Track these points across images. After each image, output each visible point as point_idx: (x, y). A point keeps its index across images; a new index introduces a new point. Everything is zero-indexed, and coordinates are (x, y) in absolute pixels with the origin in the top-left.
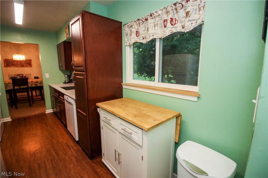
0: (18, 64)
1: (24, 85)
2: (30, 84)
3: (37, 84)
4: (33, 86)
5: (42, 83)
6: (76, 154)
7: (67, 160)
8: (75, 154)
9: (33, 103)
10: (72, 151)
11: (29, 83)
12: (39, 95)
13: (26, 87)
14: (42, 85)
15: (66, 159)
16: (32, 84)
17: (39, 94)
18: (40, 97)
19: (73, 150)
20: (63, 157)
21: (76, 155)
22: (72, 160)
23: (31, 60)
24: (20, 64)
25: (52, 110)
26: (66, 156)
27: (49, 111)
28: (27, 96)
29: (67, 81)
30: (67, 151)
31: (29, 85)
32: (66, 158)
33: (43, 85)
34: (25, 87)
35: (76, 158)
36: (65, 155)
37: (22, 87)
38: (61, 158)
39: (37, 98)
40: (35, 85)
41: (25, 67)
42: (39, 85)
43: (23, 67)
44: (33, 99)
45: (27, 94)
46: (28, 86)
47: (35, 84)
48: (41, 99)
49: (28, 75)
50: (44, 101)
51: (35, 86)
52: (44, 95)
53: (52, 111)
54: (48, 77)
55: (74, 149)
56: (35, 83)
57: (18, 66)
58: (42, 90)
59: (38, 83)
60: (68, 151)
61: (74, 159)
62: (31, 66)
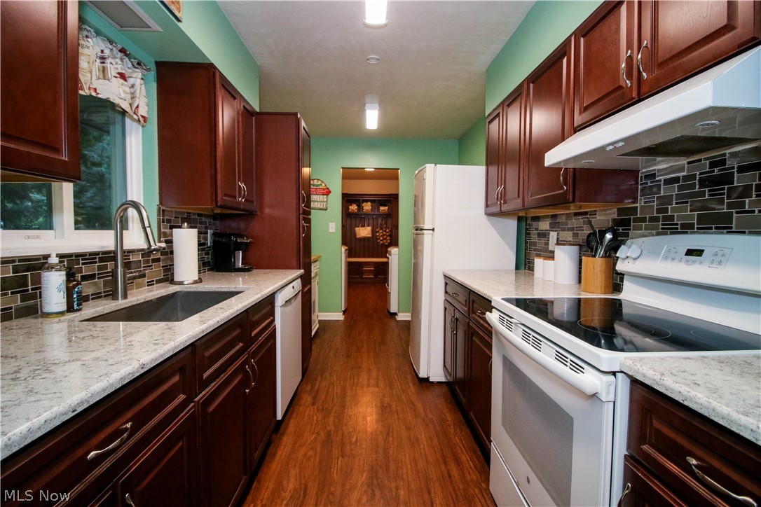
7: (337, 375)
8: (319, 378)
10: (319, 385)
19: (315, 386)
22: (331, 374)
26: (333, 381)
32: (335, 379)
35: (322, 374)
38: (342, 382)
55: (312, 386)
60: (325, 387)
61: (327, 374)
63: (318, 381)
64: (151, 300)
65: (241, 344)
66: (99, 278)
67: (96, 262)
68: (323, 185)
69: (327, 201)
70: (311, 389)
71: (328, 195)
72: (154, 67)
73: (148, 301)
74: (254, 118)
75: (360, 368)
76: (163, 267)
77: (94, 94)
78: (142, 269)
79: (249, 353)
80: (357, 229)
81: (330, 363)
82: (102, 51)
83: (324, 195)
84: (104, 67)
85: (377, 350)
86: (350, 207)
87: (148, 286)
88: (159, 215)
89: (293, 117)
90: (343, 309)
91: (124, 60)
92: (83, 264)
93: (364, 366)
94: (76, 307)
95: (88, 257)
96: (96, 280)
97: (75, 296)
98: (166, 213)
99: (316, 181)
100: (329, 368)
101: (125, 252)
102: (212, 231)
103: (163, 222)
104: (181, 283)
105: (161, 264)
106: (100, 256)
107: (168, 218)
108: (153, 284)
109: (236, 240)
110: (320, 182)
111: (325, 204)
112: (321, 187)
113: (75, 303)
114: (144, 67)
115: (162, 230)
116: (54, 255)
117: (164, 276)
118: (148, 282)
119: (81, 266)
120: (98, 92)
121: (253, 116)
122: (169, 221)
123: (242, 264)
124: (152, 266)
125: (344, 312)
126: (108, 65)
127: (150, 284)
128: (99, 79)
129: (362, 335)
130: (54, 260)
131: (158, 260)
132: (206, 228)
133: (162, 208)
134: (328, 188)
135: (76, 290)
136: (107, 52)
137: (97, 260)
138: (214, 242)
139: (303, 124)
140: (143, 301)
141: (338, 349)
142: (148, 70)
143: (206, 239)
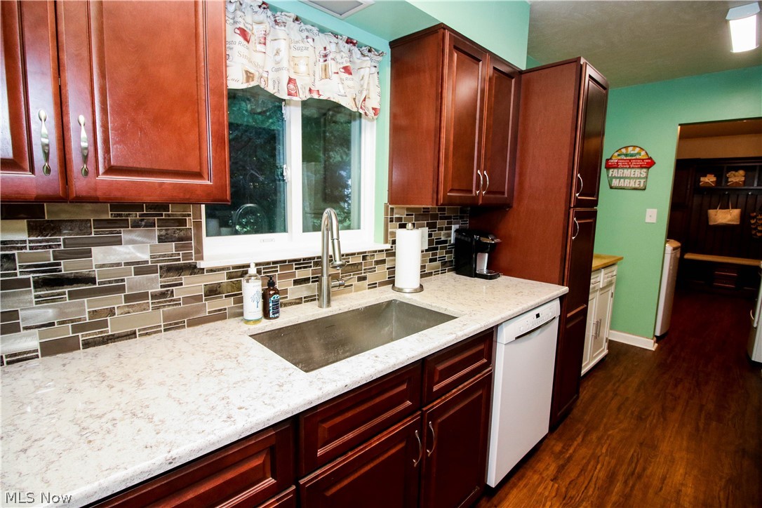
6: (578, 436)
7: (609, 445)
8: (579, 439)
10: (575, 449)
15: (607, 450)
19: (568, 450)
20: (607, 458)
21: (580, 437)
22: (599, 439)
26: (599, 454)
30: (585, 461)
32: (604, 451)
35: (587, 434)
36: (599, 457)
38: (613, 462)
55: (563, 448)
60: (584, 458)
61: (594, 437)
63: (576, 443)
64: (359, 309)
65: (409, 403)
66: (313, 282)
67: (311, 267)
68: (643, 153)
69: (647, 177)
70: (561, 452)
71: (648, 168)
72: (388, 50)
73: (353, 310)
74: (513, 80)
75: (654, 447)
76: (388, 269)
77: (316, 96)
78: (363, 271)
79: (422, 415)
80: (711, 212)
81: (605, 420)
82: (325, 48)
83: (641, 167)
84: (326, 66)
85: (701, 426)
86: (702, 179)
87: (369, 288)
88: (386, 214)
89: (573, 65)
90: (658, 333)
91: (353, 51)
92: (296, 269)
93: (664, 447)
94: (271, 315)
95: (302, 262)
96: (310, 284)
97: (271, 305)
98: (395, 211)
99: (630, 149)
100: (601, 428)
101: (343, 255)
102: (457, 226)
103: (391, 221)
104: (400, 290)
105: (387, 265)
106: (316, 260)
107: (397, 216)
108: (376, 287)
109: (479, 239)
110: (637, 150)
111: (642, 181)
112: (638, 157)
113: (271, 312)
114: (376, 53)
115: (390, 230)
116: (253, 266)
117: (389, 278)
118: (369, 285)
119: (294, 270)
120: (320, 93)
121: (513, 78)
122: (399, 219)
123: (488, 268)
124: (375, 268)
125: (658, 339)
126: (330, 62)
127: (372, 286)
128: (322, 79)
129: (680, 387)
130: (253, 270)
131: (383, 262)
132: (450, 223)
133: (390, 206)
134: (650, 158)
135: (272, 299)
136: (332, 48)
137: (312, 264)
138: (456, 239)
139: (590, 71)
140: (346, 310)
141: (627, 399)
142: (381, 54)
143: (449, 235)
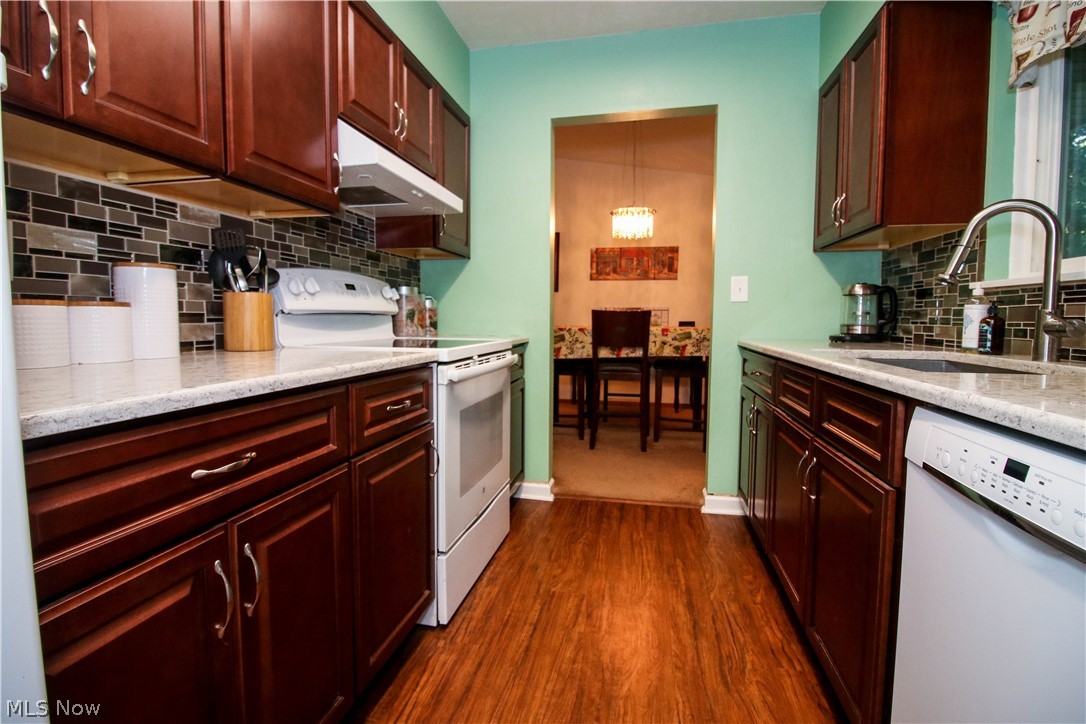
0: (632, 269)
1: (633, 345)
2: (655, 342)
3: (684, 347)
4: (668, 352)
5: (706, 343)
9: (656, 439)
11: (652, 338)
12: (685, 406)
13: (639, 353)
14: (702, 354)
16: (664, 343)
17: (688, 402)
18: (688, 414)
23: (675, 250)
24: (637, 269)
25: (736, 499)
27: (722, 501)
28: (637, 399)
29: (858, 330)
31: (653, 350)
33: (710, 352)
34: (633, 355)
37: (625, 353)
39: (675, 416)
40: (677, 348)
41: (654, 279)
42: (690, 351)
43: (648, 278)
44: (658, 418)
45: (639, 392)
46: (646, 351)
47: (676, 343)
48: (690, 425)
49: (659, 313)
50: (701, 435)
51: (675, 355)
52: (706, 407)
53: (738, 512)
54: (743, 297)
56: (674, 339)
57: (631, 276)
58: (704, 379)
59: (687, 341)
62: (672, 275)
